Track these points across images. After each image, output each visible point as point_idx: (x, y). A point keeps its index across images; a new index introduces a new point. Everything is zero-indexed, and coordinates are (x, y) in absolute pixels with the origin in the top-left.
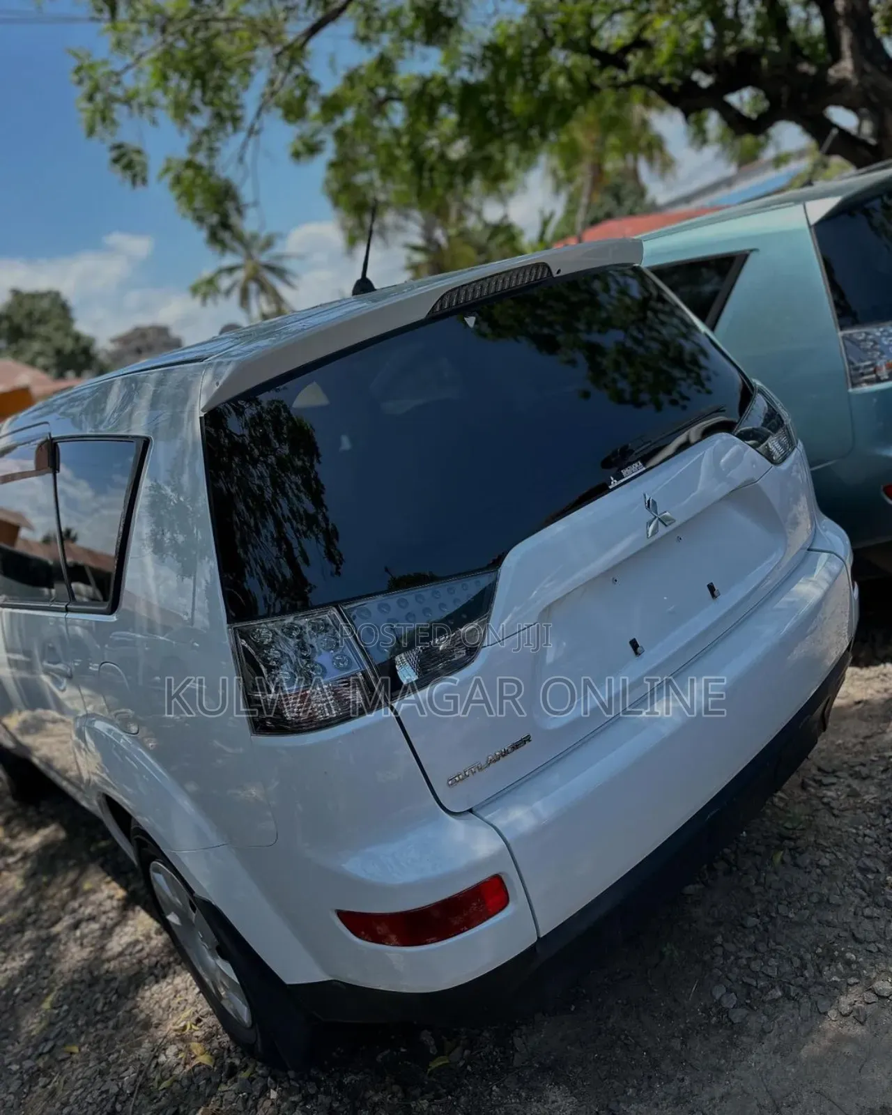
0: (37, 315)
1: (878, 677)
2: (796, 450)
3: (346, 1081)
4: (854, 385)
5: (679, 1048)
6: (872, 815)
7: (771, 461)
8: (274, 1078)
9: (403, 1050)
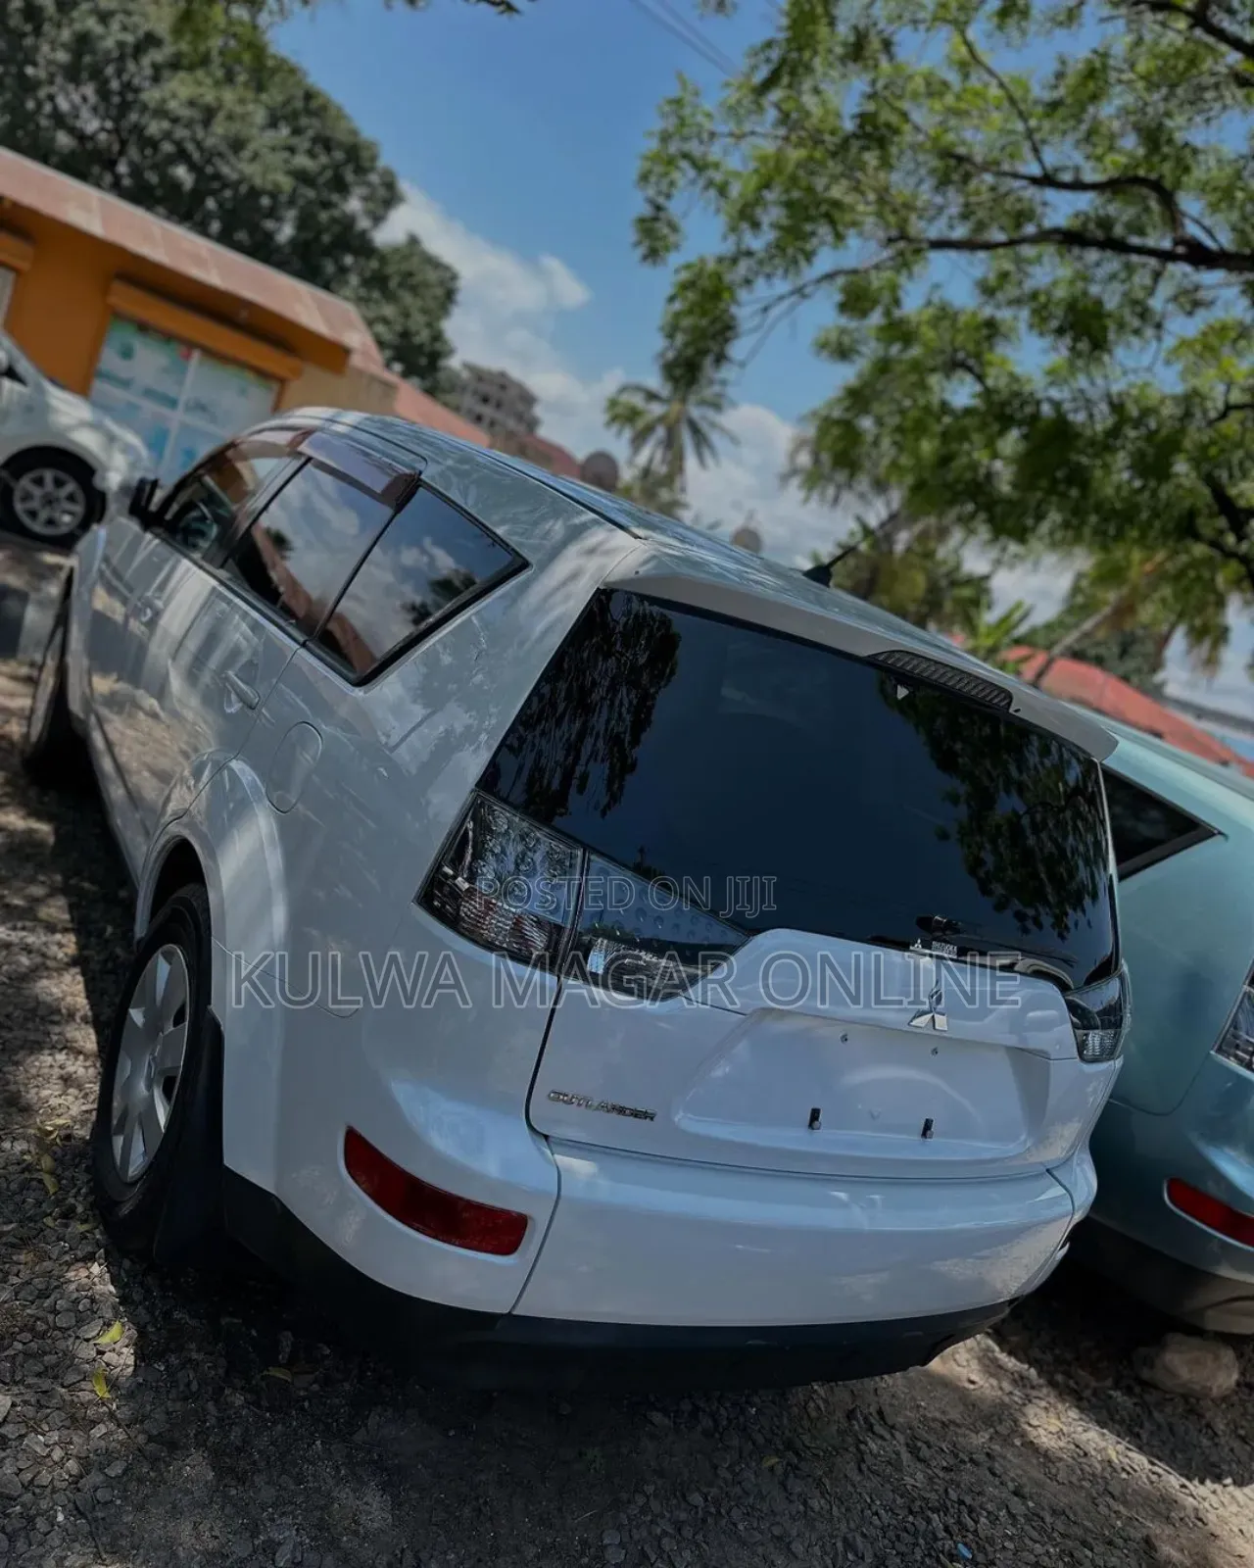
0: (414, 281)
1: (1012, 1374)
2: (1112, 1062)
3: (177, 1315)
4: (1220, 1050)
5: (529, 1558)
6: (899, 1501)
7: (1080, 1053)
8: (107, 1252)
9: (254, 1333)
